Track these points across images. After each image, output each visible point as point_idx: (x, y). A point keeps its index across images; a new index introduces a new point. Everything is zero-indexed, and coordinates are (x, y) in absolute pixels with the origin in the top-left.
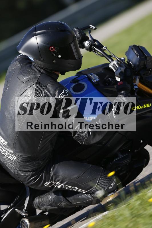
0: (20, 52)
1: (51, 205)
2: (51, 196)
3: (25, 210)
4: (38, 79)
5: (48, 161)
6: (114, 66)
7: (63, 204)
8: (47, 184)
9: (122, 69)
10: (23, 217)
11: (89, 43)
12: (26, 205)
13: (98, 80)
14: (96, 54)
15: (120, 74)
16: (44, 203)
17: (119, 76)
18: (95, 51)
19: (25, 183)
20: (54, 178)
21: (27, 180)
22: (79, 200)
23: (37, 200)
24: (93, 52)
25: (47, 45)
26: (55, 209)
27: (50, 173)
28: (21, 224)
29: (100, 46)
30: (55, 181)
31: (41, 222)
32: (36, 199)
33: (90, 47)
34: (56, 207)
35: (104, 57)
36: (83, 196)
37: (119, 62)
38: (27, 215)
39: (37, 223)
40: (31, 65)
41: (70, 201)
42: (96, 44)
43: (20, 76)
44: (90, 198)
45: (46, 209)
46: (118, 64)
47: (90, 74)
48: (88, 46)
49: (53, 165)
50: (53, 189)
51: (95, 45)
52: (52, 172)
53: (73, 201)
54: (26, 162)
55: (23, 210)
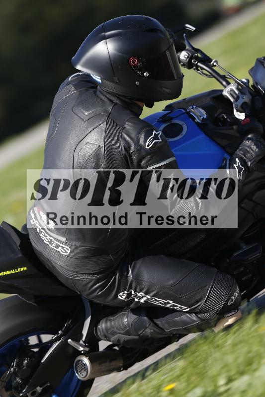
0: (79, 67)
1: (127, 333)
2: (127, 317)
3: (84, 342)
4: (110, 113)
5: (123, 255)
6: (231, 92)
7: (149, 331)
8: (122, 296)
9: (246, 99)
10: (79, 353)
11: (187, 54)
12: (85, 332)
13: (205, 117)
14: (200, 74)
15: (242, 106)
16: (116, 330)
17: (241, 109)
18: (197, 68)
19: (84, 294)
20: (134, 285)
21: (88, 289)
22: (176, 324)
23: (104, 325)
24: (195, 69)
25: (125, 55)
26: (133, 340)
27: (127, 277)
28: (76, 366)
29: (206, 60)
30: (135, 291)
31: (110, 361)
32: (102, 323)
33: (189, 60)
34: (136, 337)
35: (214, 78)
36: (184, 317)
37: (240, 87)
38: (87, 349)
39: (103, 364)
40: (96, 91)
41: (162, 327)
42: (199, 56)
43: (77, 110)
44: (194, 321)
45: (119, 341)
46: (238, 89)
47: (191, 107)
48: (185, 59)
49: (133, 262)
50: (133, 305)
51: (197, 58)
52: (130, 275)
53: (166, 326)
54: (87, 258)
55: (79, 341)
